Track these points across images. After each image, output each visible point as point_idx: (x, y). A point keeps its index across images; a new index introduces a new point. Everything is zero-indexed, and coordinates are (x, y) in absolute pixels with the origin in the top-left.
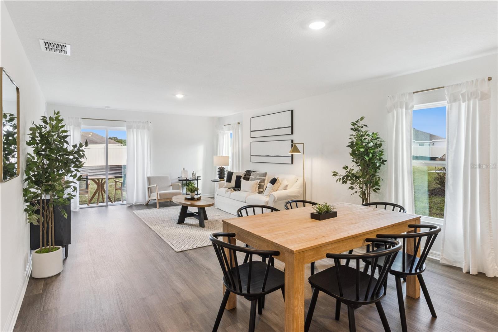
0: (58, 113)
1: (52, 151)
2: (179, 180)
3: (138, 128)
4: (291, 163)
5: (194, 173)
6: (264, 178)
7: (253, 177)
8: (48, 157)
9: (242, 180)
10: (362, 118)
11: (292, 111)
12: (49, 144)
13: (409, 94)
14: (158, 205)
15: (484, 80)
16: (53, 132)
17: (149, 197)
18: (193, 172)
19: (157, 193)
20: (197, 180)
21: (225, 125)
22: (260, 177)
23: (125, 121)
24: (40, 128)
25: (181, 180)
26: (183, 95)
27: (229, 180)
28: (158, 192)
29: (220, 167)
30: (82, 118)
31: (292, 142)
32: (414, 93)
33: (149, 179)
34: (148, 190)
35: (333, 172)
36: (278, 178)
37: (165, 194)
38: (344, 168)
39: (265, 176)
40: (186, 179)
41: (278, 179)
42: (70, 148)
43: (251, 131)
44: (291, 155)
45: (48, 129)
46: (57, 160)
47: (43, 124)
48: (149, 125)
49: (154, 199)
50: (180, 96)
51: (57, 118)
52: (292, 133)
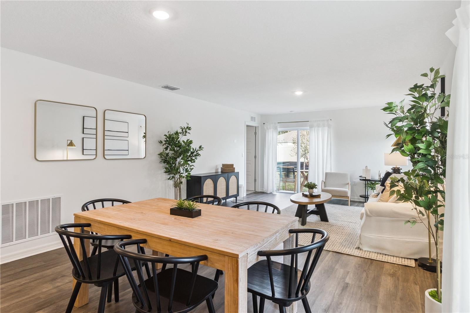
2: (360, 180)
3: (318, 126)
26: (302, 91)
29: (395, 167)
30: (278, 123)
40: (365, 178)
48: (329, 123)
50: (299, 93)
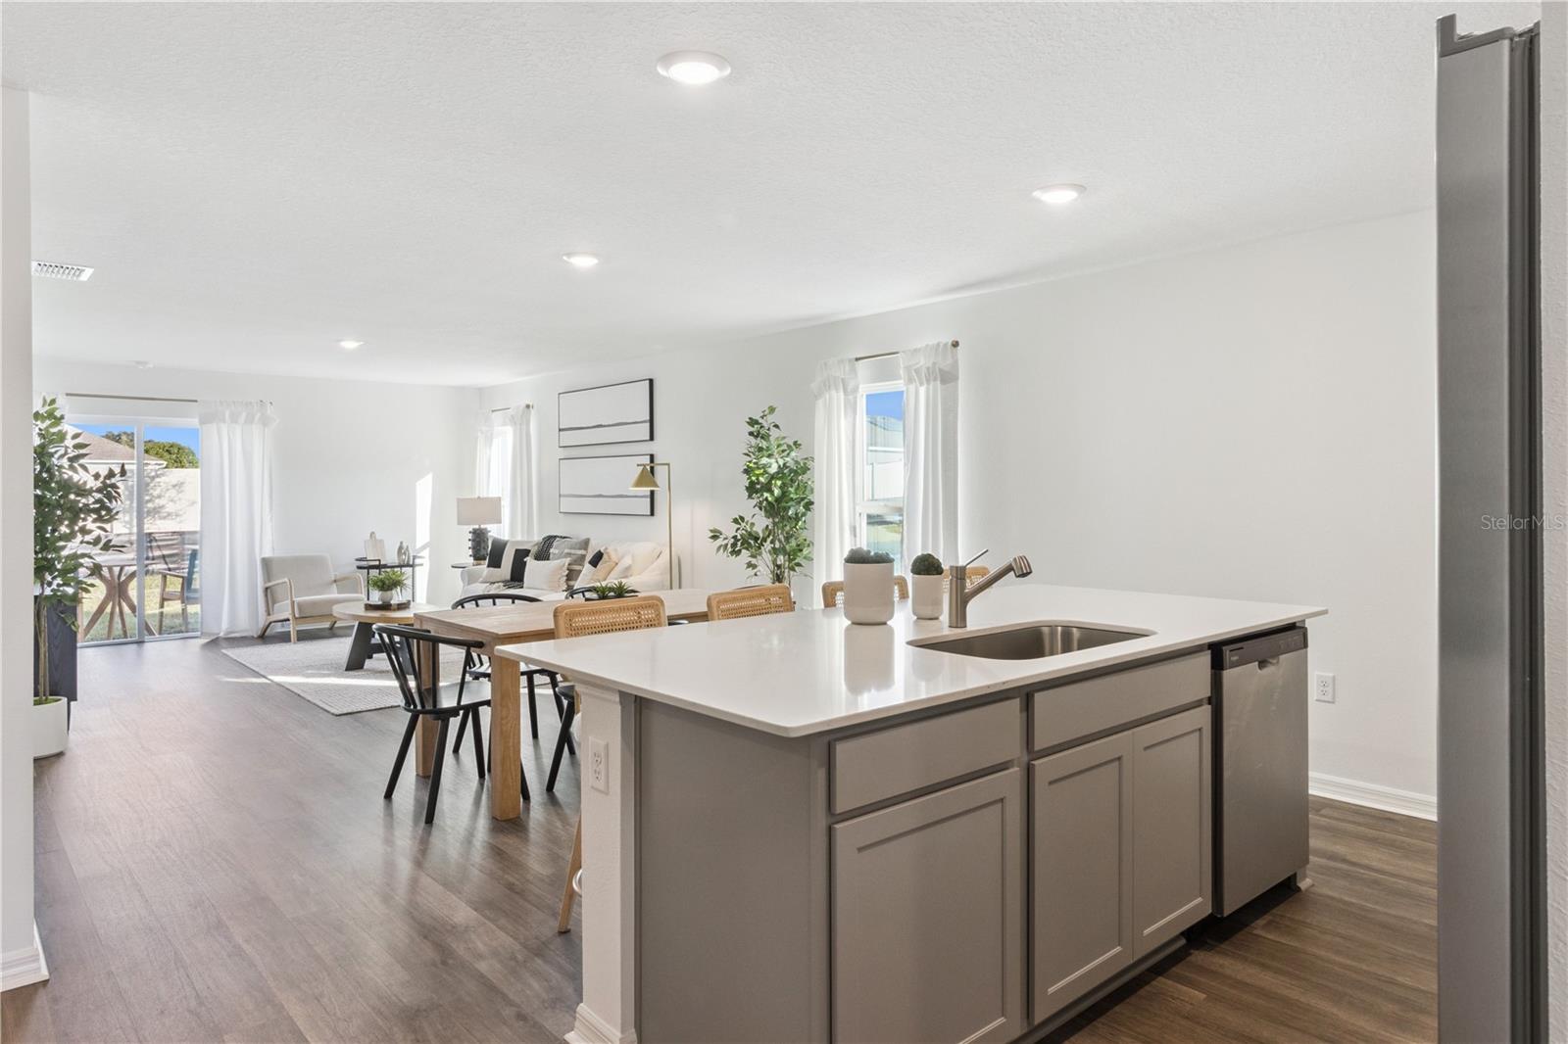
2: (359, 568)
4: (649, 513)
5: (405, 545)
6: (582, 552)
7: (557, 551)
9: (529, 560)
10: (772, 410)
11: (651, 381)
13: (850, 361)
14: (293, 636)
15: (946, 345)
17: (269, 614)
18: (401, 543)
19: (293, 603)
20: (412, 566)
21: (493, 411)
22: (573, 551)
23: (196, 401)
25: (365, 566)
26: (359, 341)
27: (496, 562)
28: (294, 599)
29: (477, 527)
30: (67, 395)
31: (652, 461)
32: (857, 359)
33: (266, 563)
34: (266, 596)
35: (711, 531)
36: (606, 549)
37: (314, 604)
38: (735, 521)
39: (586, 549)
40: (377, 563)
41: (607, 553)
43: (560, 430)
44: (649, 493)
48: (269, 412)
49: (282, 618)
52: (652, 438)
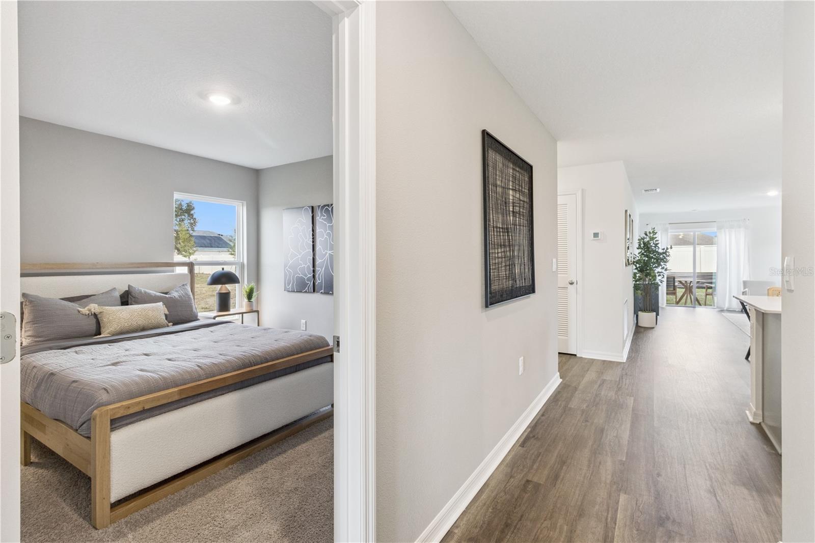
0: (654, 228)
1: (650, 252)
3: (731, 227)
8: (647, 256)
12: (648, 248)
16: (651, 241)
23: (715, 222)
24: (643, 239)
33: (744, 282)
42: (660, 251)
45: (648, 239)
46: (652, 257)
47: (645, 236)
48: (747, 223)
51: (653, 232)
